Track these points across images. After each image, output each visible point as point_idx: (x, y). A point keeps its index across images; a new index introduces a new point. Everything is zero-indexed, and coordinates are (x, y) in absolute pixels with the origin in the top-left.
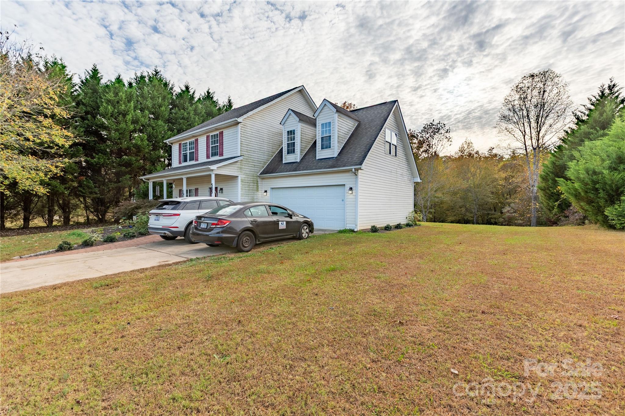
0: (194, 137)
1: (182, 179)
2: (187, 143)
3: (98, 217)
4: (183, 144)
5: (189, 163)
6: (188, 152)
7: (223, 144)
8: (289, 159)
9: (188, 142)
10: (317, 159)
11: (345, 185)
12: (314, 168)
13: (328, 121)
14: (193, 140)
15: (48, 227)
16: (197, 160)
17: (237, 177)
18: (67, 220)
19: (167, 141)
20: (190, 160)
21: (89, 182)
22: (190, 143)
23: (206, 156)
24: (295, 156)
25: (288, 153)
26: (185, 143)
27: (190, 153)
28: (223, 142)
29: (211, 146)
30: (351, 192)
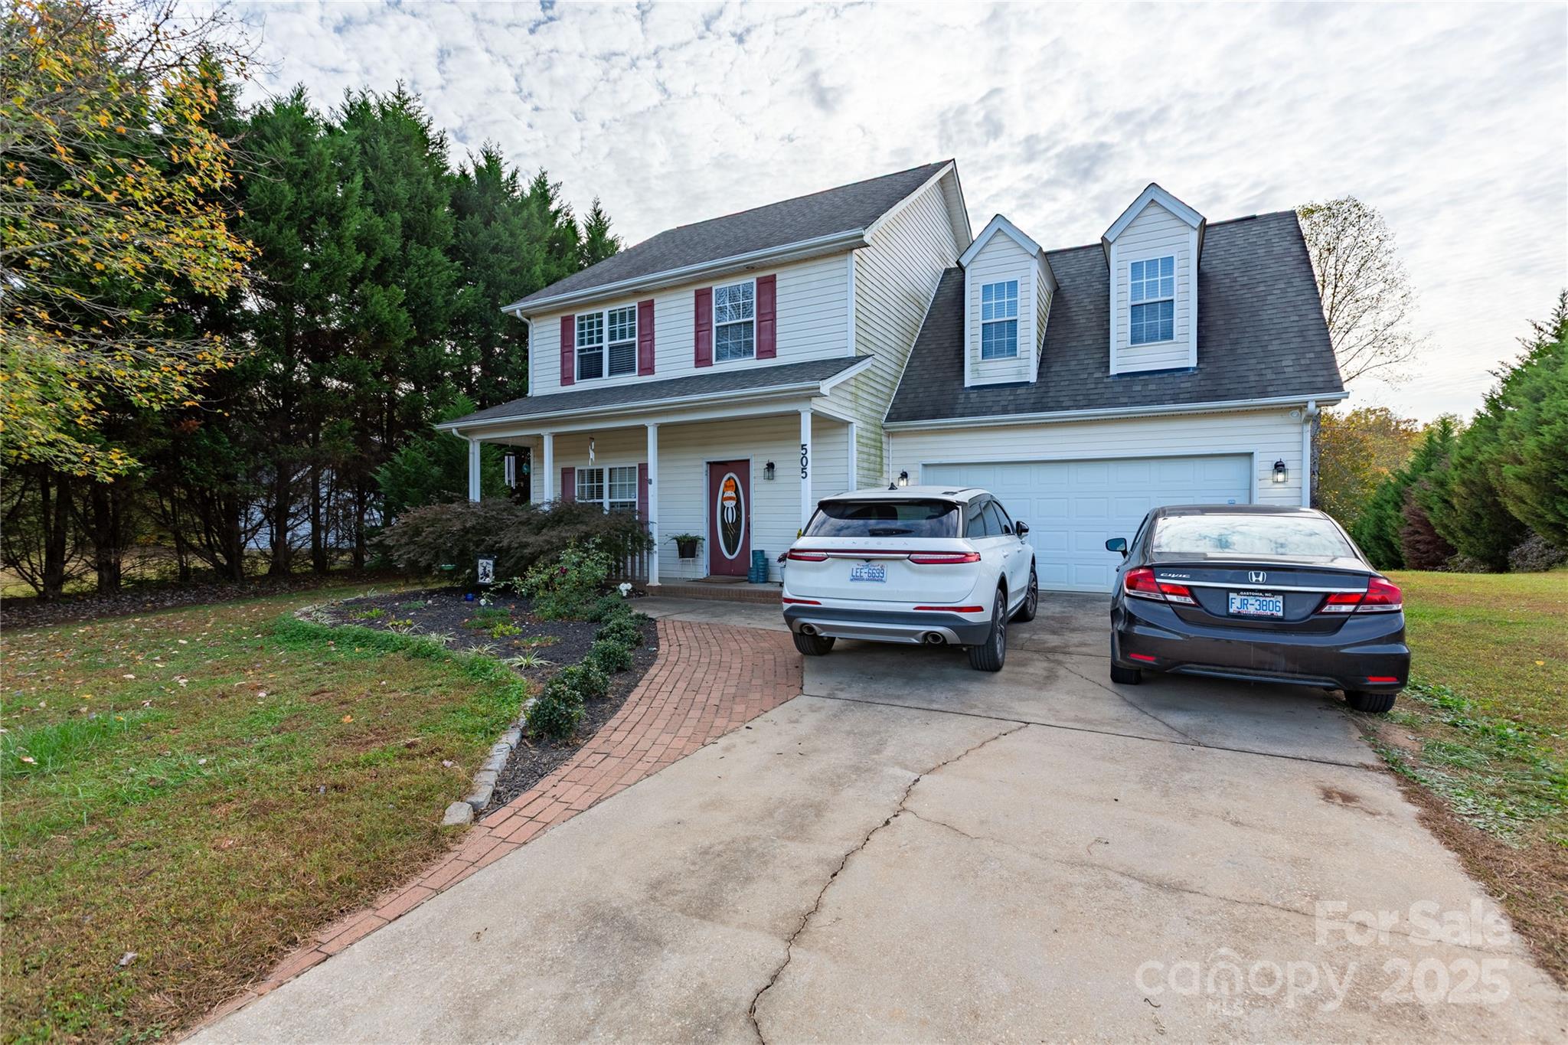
0: (637, 293)
1: (644, 428)
2: (600, 315)
3: (214, 560)
4: (581, 318)
5: (606, 381)
6: (606, 343)
7: (774, 319)
8: (990, 373)
9: (605, 312)
10: (1113, 371)
11: (1250, 455)
12: (1125, 400)
13: (1160, 254)
14: (634, 303)
15: (41, 598)
16: (648, 369)
17: (846, 424)
18: (110, 573)
19: (517, 309)
20: (611, 373)
21: (217, 441)
22: (612, 319)
23: (693, 357)
24: (1016, 363)
25: (985, 354)
26: (590, 317)
27: (611, 348)
28: (774, 313)
29: (715, 324)
30: (1280, 477)
